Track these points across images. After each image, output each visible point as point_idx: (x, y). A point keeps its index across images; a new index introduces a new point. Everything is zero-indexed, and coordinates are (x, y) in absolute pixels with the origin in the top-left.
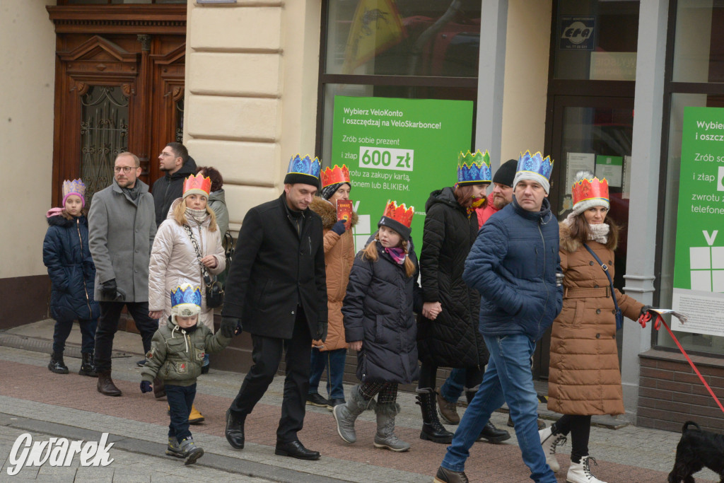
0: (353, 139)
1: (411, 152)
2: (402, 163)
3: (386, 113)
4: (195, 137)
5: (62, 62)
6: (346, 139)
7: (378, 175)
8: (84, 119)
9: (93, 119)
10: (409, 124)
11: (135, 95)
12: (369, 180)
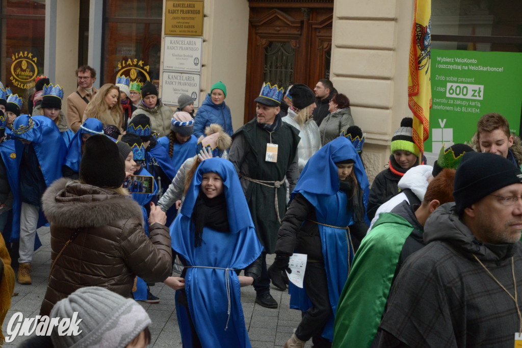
0: (443, 78)
1: (482, 87)
3: (465, 60)
4: (338, 75)
5: (252, 26)
6: (438, 77)
7: (459, 102)
8: (266, 63)
9: (271, 63)
10: (481, 68)
11: (299, 47)
12: (453, 105)
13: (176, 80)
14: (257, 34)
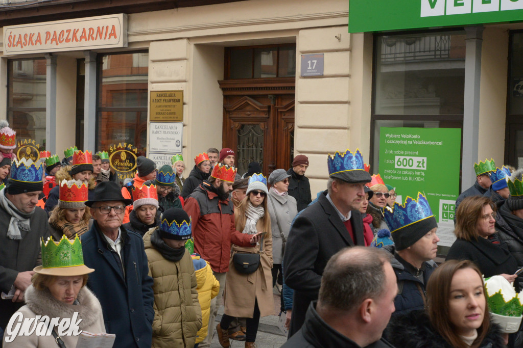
0: (391, 152)
1: (425, 159)
2: (420, 165)
3: (410, 136)
5: (226, 111)
6: (387, 152)
7: (406, 173)
8: (239, 143)
9: (244, 143)
10: (424, 143)
11: (267, 129)
12: (401, 175)
13: (160, 160)
14: (230, 118)
